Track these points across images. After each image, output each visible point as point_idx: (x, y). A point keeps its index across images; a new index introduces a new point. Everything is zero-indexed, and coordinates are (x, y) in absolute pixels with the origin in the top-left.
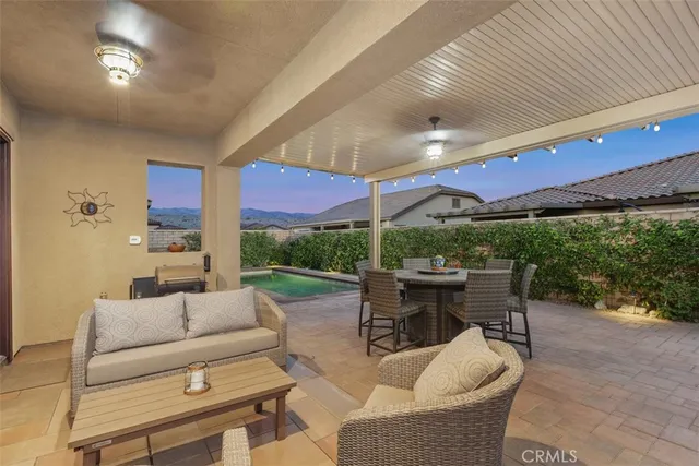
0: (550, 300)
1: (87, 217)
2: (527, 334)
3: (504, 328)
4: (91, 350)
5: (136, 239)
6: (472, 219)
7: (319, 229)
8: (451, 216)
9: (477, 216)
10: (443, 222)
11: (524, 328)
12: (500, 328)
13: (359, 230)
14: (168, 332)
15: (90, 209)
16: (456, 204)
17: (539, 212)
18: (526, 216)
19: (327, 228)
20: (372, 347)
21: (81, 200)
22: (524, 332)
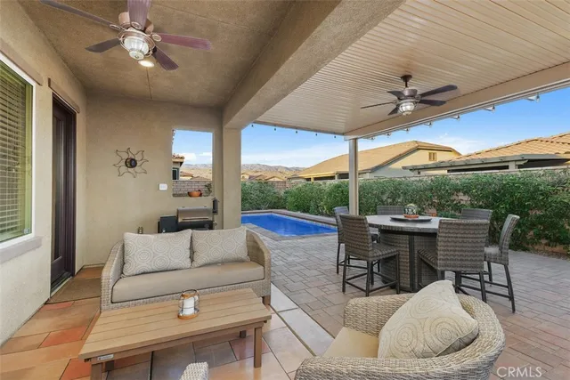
0: (537, 252)
1: (130, 170)
2: (509, 286)
3: (481, 277)
4: (121, 273)
5: (163, 187)
6: (449, 171)
7: (309, 179)
8: (426, 168)
9: (453, 168)
10: (419, 173)
11: (505, 279)
12: (477, 277)
13: (342, 180)
14: (177, 261)
15: (132, 163)
16: (432, 157)
17: (522, 163)
18: (507, 167)
19: (316, 179)
20: (347, 285)
21: (125, 156)
22: (506, 284)
